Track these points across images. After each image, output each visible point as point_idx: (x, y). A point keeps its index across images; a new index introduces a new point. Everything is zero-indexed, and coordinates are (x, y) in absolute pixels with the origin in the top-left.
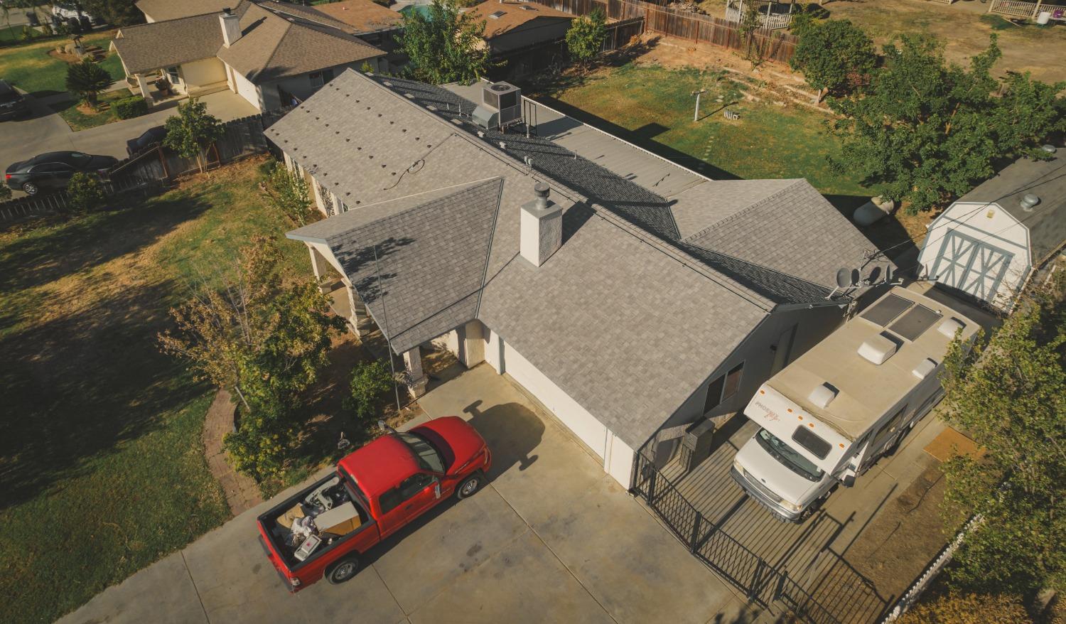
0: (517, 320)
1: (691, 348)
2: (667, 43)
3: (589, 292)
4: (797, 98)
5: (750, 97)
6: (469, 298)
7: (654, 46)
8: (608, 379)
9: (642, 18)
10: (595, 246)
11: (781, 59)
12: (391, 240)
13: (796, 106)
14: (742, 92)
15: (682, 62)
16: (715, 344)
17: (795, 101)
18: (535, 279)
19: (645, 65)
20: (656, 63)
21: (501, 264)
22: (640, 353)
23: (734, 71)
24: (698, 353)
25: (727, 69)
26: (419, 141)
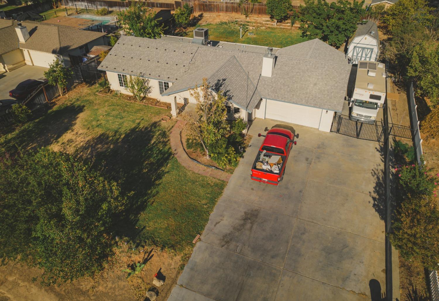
0: (276, 93)
1: (337, 82)
2: (206, 15)
3: (294, 79)
5: (251, 28)
7: (202, 17)
8: (319, 98)
9: (193, 7)
10: (286, 66)
11: (255, 13)
13: (269, 27)
14: (247, 27)
15: (218, 21)
16: (342, 79)
17: (268, 26)
18: (273, 81)
19: (203, 24)
20: (207, 22)
21: (257, 80)
22: (323, 88)
23: (239, 20)
24: (340, 83)
25: (236, 20)
26: (185, 53)
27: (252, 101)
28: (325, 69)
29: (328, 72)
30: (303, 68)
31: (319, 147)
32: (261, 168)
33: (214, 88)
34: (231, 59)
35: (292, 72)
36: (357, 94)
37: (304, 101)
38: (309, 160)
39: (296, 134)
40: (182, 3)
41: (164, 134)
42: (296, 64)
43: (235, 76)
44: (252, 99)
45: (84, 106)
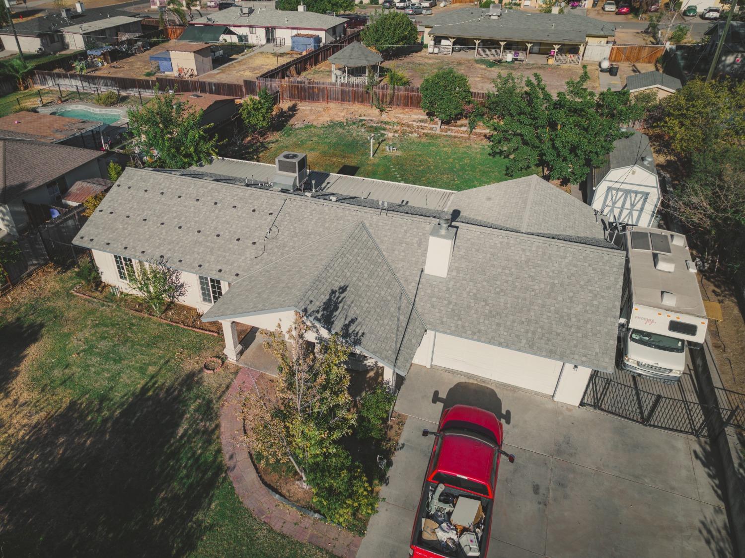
0: (460, 319)
1: (596, 296)
2: (304, 107)
3: (498, 283)
4: (422, 129)
5: (390, 135)
6: (412, 317)
7: (296, 111)
8: (558, 334)
9: (278, 92)
10: (477, 251)
11: (397, 105)
12: (333, 292)
13: (426, 135)
14: (382, 132)
15: (325, 119)
16: (609, 288)
17: (423, 131)
18: (450, 286)
19: (297, 126)
20: (306, 123)
21: (414, 285)
22: (566, 310)
23: (368, 118)
24: (603, 297)
25: (361, 118)
26: (257, 212)
27: (405, 341)
28: (567, 261)
29: (575, 269)
30: (517, 258)
31: (559, 452)
32: (435, 539)
33: (319, 316)
34: (356, 231)
35: (493, 266)
36: (639, 318)
37: (524, 341)
38: (542, 491)
39: (504, 412)
40: (257, 84)
41: (208, 410)
42: (499, 245)
43: (366, 276)
44: (407, 337)
45: (42, 326)
